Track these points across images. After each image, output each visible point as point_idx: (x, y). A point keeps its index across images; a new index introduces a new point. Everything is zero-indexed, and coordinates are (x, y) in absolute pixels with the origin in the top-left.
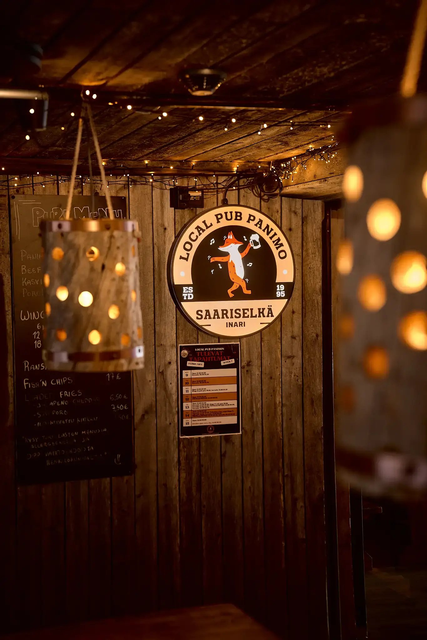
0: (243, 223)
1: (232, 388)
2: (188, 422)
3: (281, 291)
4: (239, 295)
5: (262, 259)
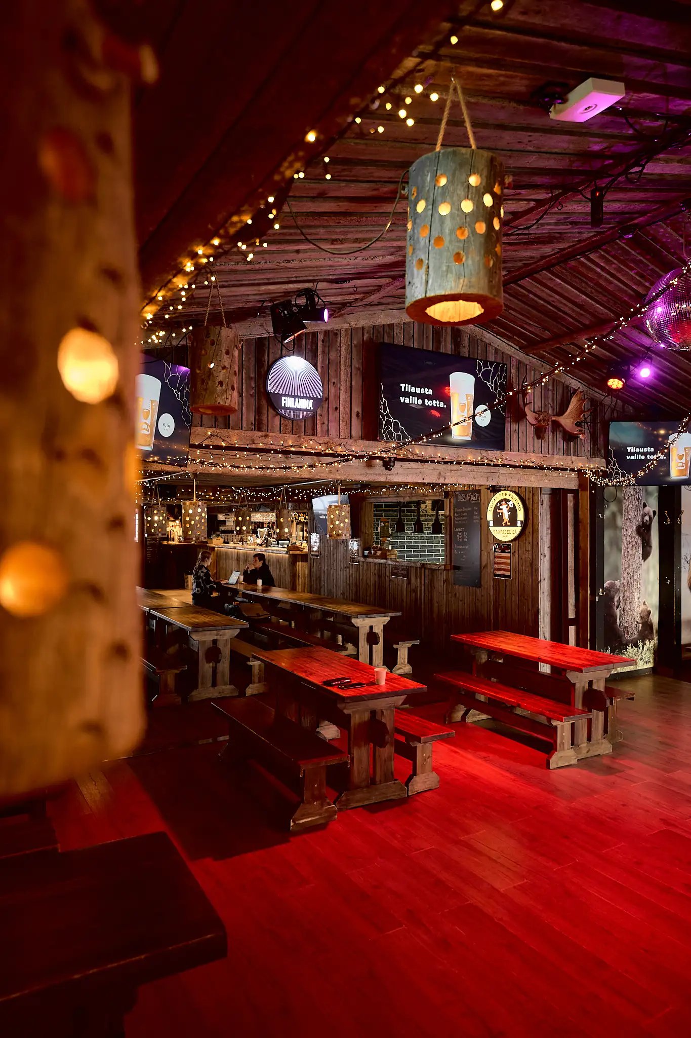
0: (507, 497)
1: (509, 561)
2: (496, 572)
3: (519, 524)
4: (506, 525)
5: (513, 511)
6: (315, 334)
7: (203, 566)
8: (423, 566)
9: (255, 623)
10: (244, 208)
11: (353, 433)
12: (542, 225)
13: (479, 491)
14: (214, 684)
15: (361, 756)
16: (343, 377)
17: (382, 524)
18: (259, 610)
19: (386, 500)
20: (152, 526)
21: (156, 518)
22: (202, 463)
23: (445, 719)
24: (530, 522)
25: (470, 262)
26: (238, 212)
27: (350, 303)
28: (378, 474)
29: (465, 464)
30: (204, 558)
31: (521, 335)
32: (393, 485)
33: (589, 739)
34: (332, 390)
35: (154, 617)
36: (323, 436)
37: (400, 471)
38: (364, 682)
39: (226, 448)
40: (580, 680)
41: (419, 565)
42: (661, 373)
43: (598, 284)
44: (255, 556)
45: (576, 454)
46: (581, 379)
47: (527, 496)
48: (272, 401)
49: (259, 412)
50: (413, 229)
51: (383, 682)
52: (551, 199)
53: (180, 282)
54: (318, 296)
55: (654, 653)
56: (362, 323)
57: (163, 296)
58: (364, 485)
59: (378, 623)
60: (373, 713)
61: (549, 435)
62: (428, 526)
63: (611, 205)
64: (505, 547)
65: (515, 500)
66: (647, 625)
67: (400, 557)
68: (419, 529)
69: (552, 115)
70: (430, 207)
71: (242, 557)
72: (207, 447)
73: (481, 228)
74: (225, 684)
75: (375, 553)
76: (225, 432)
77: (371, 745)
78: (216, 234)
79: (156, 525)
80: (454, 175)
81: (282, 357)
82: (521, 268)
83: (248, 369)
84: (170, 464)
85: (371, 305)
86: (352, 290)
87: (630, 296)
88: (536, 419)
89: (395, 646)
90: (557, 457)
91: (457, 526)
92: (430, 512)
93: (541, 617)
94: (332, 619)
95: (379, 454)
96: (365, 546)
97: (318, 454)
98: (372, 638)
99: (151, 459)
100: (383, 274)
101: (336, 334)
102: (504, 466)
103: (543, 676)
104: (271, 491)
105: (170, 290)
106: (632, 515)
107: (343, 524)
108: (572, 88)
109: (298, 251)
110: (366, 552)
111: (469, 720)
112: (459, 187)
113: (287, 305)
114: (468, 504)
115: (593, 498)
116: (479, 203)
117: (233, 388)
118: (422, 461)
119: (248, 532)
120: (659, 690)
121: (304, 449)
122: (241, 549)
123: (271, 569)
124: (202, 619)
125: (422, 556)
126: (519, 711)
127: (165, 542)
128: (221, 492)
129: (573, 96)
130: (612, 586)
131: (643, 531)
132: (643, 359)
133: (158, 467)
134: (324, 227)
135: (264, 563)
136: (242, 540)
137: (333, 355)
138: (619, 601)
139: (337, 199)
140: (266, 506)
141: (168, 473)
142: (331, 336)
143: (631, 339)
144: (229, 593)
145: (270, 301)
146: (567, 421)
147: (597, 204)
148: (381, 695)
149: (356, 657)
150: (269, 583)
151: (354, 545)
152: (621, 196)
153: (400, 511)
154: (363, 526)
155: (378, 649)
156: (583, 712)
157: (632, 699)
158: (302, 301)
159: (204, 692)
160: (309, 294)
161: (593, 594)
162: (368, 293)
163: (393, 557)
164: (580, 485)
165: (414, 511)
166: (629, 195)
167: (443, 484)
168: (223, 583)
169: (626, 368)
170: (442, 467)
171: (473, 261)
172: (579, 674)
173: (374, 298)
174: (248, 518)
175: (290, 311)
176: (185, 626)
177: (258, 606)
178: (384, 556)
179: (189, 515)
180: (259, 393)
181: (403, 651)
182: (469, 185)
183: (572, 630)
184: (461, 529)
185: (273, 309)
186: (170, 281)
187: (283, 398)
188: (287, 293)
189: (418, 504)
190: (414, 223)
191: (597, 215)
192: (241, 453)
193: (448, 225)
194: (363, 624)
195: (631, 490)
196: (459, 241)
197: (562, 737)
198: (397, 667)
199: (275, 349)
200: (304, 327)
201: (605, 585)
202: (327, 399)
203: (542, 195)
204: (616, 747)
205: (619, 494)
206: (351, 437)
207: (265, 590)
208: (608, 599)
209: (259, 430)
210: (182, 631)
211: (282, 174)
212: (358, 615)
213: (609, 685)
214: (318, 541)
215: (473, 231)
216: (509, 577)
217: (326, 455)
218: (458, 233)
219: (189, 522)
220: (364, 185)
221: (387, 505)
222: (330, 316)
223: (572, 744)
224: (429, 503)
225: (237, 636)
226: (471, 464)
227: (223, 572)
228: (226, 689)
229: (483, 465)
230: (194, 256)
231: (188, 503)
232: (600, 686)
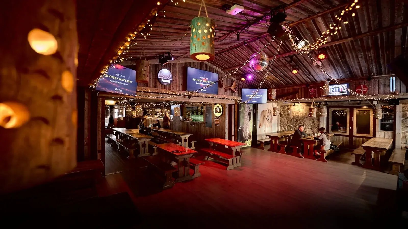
0: (218, 106)
1: (219, 121)
2: (216, 124)
3: (221, 112)
4: (218, 113)
5: (220, 109)
6: (171, 64)
7: (142, 123)
8: (198, 122)
9: (155, 137)
10: (142, 23)
11: (180, 89)
12: (226, 40)
13: (212, 104)
14: (144, 153)
15: (181, 169)
16: (178, 75)
17: (188, 112)
18: (156, 134)
19: (189, 106)
20: (128, 112)
21: (129, 110)
22: (140, 96)
23: (202, 159)
24: (224, 112)
25: (206, 45)
26: (141, 25)
27: (180, 56)
28: (187, 100)
29: (208, 97)
30: (142, 121)
31: (222, 67)
32: (191, 102)
33: (236, 163)
34: (175, 78)
35: (128, 136)
36: (172, 89)
37: (192, 99)
38: (182, 151)
39: (147, 92)
40: (234, 149)
41: (197, 122)
42: (254, 77)
43: (239, 55)
44: (156, 120)
45: (234, 96)
46: (236, 78)
47: (223, 106)
48: (159, 80)
49: (156, 83)
50: (192, 36)
51: (187, 151)
52: (228, 34)
53: (127, 44)
54: (171, 54)
55: (251, 142)
56: (182, 62)
57: (123, 48)
58: (184, 103)
59: (187, 137)
60: (184, 159)
61: (228, 91)
62: (200, 113)
63: (241, 37)
64: (218, 118)
65: (220, 107)
66: (250, 136)
67: (193, 120)
68: (197, 113)
69: (227, 12)
70: (196, 30)
71: (153, 121)
72: (142, 92)
73: (209, 37)
74: (147, 153)
75: (187, 119)
76: (146, 88)
77: (184, 167)
78: (135, 31)
79: (129, 112)
80: (202, 23)
81: (162, 69)
82: (221, 50)
83: (153, 72)
84: (131, 96)
85: (185, 57)
86: (179, 53)
87: (246, 59)
88: (225, 87)
89: (191, 142)
90: (230, 96)
91: (207, 113)
92: (200, 110)
93: (226, 134)
94: (175, 136)
95: (186, 95)
96: (184, 118)
97: (171, 94)
98: (185, 140)
99: (126, 95)
100: (188, 49)
101: (176, 64)
102: (218, 98)
103: (226, 148)
104: (160, 104)
105: (125, 46)
106: (247, 110)
107: (178, 112)
108: (231, 6)
109: (165, 42)
110: (184, 119)
111: (209, 159)
112: (204, 26)
113: (163, 56)
114: (209, 107)
115: (238, 106)
116: (208, 31)
117: (147, 76)
118: (198, 97)
119: (154, 114)
120: (252, 151)
121: (167, 93)
122: (153, 118)
123: (160, 124)
124: (141, 136)
125: (198, 120)
126: (220, 157)
127: (132, 117)
128: (147, 104)
129: (232, 8)
130: (242, 127)
131: (249, 114)
132: (249, 74)
133: (128, 97)
134: (172, 36)
135: (158, 122)
136: (153, 116)
137: (175, 69)
138: (244, 131)
139: (174, 29)
140: (159, 108)
141: (131, 98)
142: (175, 65)
143: (247, 69)
144: (149, 130)
145: (158, 54)
146: (232, 88)
147: (238, 36)
148: (186, 154)
149: (181, 145)
150: (160, 127)
151: (181, 118)
152: (244, 34)
153: (193, 109)
154: (184, 113)
155: (187, 143)
156: (235, 156)
157: (246, 153)
158: (167, 55)
159: (142, 155)
160: (169, 53)
161: (238, 129)
162: (184, 54)
163: (191, 120)
164: (235, 103)
165: (196, 109)
166: (246, 35)
167: (203, 103)
168: (147, 127)
169: (246, 76)
170: (202, 98)
171: (207, 45)
172: (234, 148)
173: (186, 55)
174: (154, 111)
175: (164, 57)
176: (136, 138)
177: (156, 133)
178: (189, 120)
179: (137, 109)
180: (156, 78)
181: (193, 143)
182: (206, 26)
183: (233, 137)
184: (207, 114)
185: (159, 56)
186: (124, 44)
187: (162, 80)
188: (163, 53)
189: (197, 107)
190: (192, 34)
191: (238, 39)
192: (151, 93)
193: (201, 35)
194: (183, 137)
195: (246, 105)
196: (204, 39)
197: (230, 163)
198: (192, 147)
199: (160, 67)
200: (167, 61)
201: (241, 127)
202: (174, 80)
203: (226, 32)
204: (242, 164)
205: (244, 106)
206: (180, 90)
207: (158, 129)
208: (241, 130)
209: (156, 87)
210: (136, 139)
211: (152, 14)
212: (182, 135)
213: (242, 150)
214: (172, 116)
215: (207, 37)
216: (219, 125)
217: (173, 94)
218: (203, 37)
219: (137, 111)
220: (181, 26)
221: (190, 108)
222: (174, 59)
223: (232, 164)
224: (200, 107)
225: (150, 140)
226: (210, 97)
227: (148, 124)
228: (148, 154)
229: (212, 98)
230: (130, 37)
231: (137, 106)
232: (239, 150)
